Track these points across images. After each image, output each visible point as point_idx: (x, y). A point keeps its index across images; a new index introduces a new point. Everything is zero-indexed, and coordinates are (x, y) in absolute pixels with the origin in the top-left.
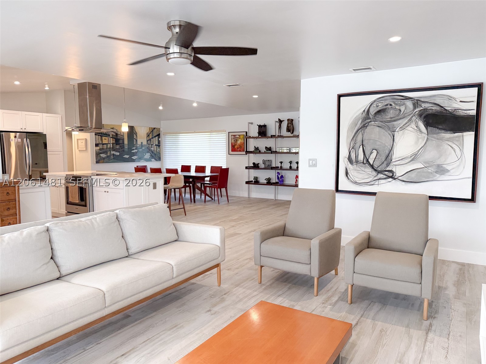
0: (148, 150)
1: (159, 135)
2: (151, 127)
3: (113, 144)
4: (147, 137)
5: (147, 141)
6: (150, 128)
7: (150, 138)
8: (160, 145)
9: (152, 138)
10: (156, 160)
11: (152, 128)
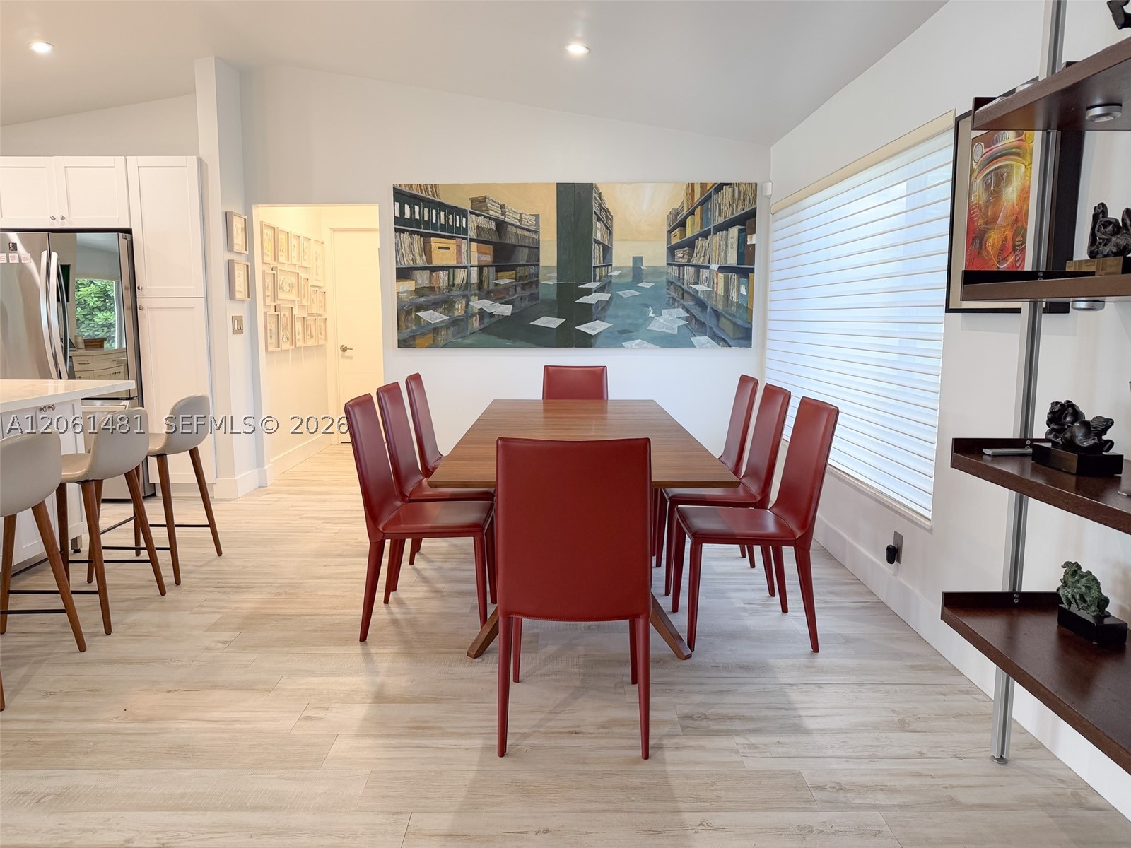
0: (673, 294)
1: (747, 221)
2: (697, 180)
3: (481, 268)
4: (670, 232)
5: (672, 250)
6: (693, 184)
7: (689, 234)
8: (752, 270)
9: (705, 235)
10: (722, 341)
11: (703, 186)
